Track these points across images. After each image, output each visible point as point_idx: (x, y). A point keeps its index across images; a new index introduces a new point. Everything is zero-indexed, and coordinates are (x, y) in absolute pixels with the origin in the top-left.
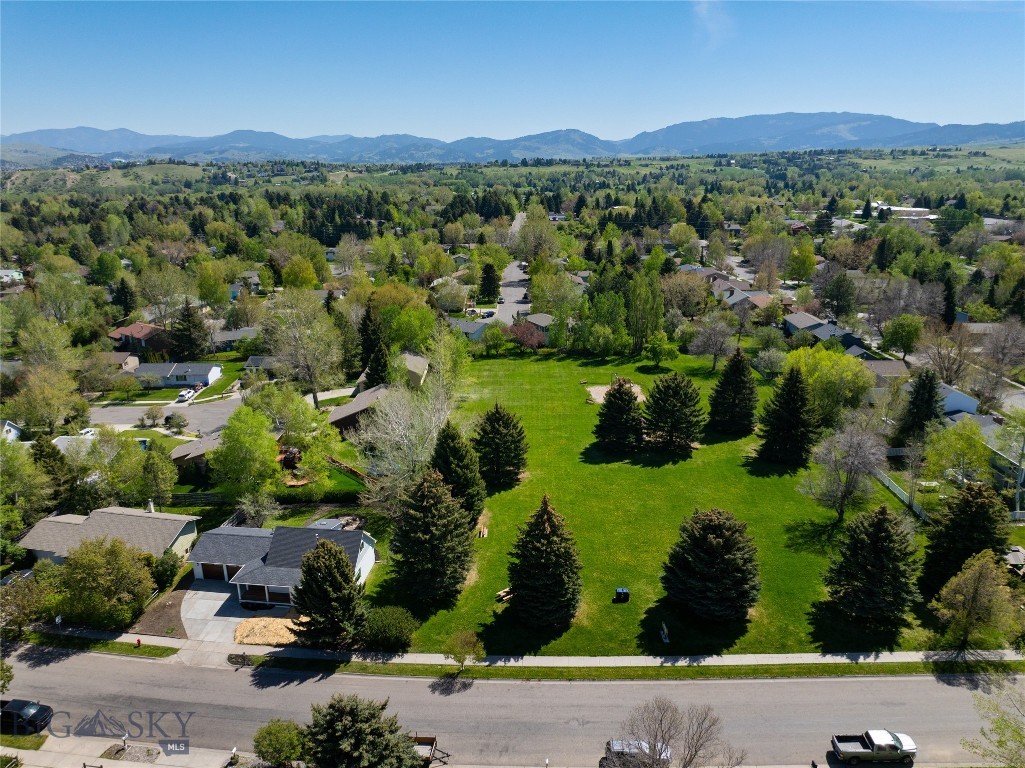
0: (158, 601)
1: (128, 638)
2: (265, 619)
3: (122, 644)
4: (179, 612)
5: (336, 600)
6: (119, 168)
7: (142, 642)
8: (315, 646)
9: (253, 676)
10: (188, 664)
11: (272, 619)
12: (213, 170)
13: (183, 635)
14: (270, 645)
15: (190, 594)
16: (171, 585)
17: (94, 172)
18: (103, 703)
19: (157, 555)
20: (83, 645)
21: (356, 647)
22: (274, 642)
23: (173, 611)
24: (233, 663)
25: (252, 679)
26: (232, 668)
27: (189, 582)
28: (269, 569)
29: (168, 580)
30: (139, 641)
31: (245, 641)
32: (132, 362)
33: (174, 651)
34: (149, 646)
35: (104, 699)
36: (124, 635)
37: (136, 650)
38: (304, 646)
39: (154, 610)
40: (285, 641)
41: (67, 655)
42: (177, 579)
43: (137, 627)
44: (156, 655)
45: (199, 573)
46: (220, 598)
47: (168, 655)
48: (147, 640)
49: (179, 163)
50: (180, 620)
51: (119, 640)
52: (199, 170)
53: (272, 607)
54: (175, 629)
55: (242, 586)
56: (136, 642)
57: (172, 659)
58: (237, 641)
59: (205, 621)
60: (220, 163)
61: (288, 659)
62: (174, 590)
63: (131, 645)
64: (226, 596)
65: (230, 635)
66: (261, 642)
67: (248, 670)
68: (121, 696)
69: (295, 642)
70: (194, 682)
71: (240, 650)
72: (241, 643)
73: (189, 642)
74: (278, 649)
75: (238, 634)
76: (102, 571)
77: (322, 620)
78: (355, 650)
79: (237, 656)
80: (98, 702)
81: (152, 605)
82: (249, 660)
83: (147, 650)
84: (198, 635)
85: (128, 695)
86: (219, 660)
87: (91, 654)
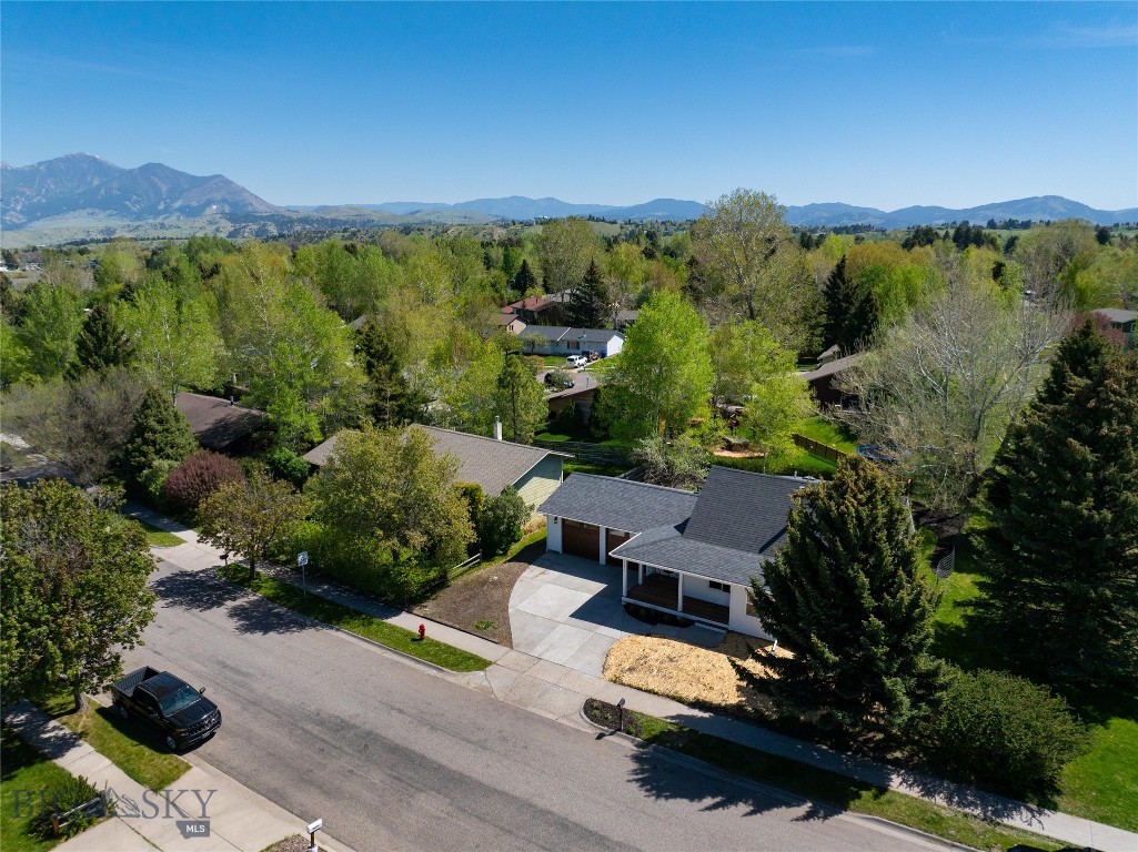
0: (476, 573)
1: (406, 622)
2: (673, 642)
3: (393, 628)
4: (507, 597)
5: (879, 612)
6: (542, 224)
7: (427, 634)
8: (786, 727)
9: (636, 758)
10: (500, 696)
11: (686, 646)
12: (631, 228)
13: (505, 639)
14: (680, 700)
15: (532, 572)
16: (505, 554)
17: (519, 227)
18: (316, 730)
19: (490, 491)
20: (330, 615)
21: (898, 754)
22: (691, 694)
23: (497, 594)
24: (593, 718)
25: (634, 766)
26: (589, 729)
27: (536, 554)
28: (689, 544)
29: (501, 542)
30: (422, 629)
31: (626, 679)
32: (519, 327)
33: (481, 664)
34: (438, 644)
35: (322, 723)
36: (404, 615)
37: (413, 646)
38: (759, 720)
39: (466, 585)
40: (714, 698)
41: (302, 626)
42: (515, 548)
43: (430, 607)
44: (447, 664)
45: (555, 542)
46: (586, 589)
47: (468, 669)
48: (435, 632)
49: (598, 220)
50: (506, 609)
51: (393, 621)
52: (617, 227)
53: (687, 624)
54: (494, 626)
55: (633, 567)
56: (416, 631)
57: (475, 678)
58: (609, 674)
59: (551, 623)
60: (638, 221)
61: (722, 744)
62: (509, 561)
63: (407, 634)
64: (598, 587)
65: (598, 661)
66: (661, 689)
67: (625, 745)
68: (354, 726)
69: (739, 707)
70: (504, 739)
71: (612, 696)
72: (616, 681)
73: (513, 654)
74: (696, 713)
75: (612, 660)
76: (383, 479)
77: (832, 657)
78: (897, 764)
79: (605, 706)
80: (309, 727)
81: (465, 577)
82: (631, 722)
83: (432, 650)
84: (532, 644)
85: (367, 727)
86: (564, 706)
87: (340, 634)
